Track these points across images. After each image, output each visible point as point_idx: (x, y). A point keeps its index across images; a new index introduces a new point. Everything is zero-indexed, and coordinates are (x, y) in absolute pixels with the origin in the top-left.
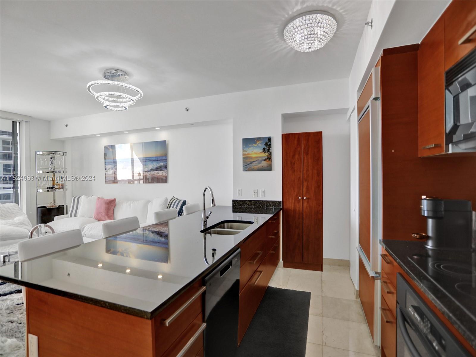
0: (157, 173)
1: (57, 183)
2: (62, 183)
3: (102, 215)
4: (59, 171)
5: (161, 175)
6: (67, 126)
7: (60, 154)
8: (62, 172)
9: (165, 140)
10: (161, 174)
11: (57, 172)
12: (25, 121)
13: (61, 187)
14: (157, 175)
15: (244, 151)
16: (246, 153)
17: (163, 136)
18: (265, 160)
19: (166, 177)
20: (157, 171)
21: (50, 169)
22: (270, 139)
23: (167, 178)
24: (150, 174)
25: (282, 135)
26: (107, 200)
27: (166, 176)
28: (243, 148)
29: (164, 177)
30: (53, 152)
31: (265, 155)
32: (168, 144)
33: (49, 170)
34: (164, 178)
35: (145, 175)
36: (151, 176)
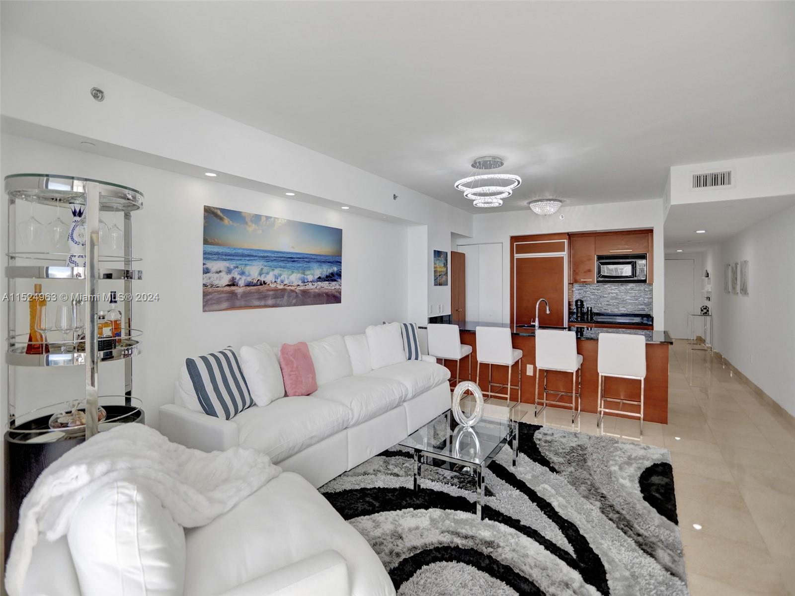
14: (327, 289)
15: (435, 264)
16: (435, 266)
18: (445, 275)
19: (340, 293)
22: (447, 253)
23: (341, 295)
24: (316, 288)
25: (452, 252)
27: (340, 290)
28: (434, 260)
29: (337, 292)
31: (444, 269)
34: (337, 294)
35: (308, 288)
36: (317, 291)
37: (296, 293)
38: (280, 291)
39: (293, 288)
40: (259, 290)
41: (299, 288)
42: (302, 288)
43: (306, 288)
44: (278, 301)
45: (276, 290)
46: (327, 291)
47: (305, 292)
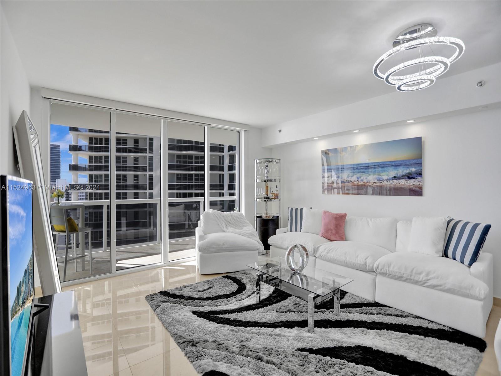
0: (403, 182)
1: (273, 192)
2: (278, 192)
3: (332, 233)
4: (274, 180)
5: (412, 186)
6: (280, 131)
7: (276, 161)
8: (277, 181)
9: (421, 136)
10: (411, 183)
11: (273, 180)
12: (245, 130)
13: (276, 197)
14: (403, 185)
17: (413, 132)
19: (421, 188)
20: (405, 180)
21: (265, 177)
23: (422, 190)
24: (392, 184)
26: (337, 214)
27: (420, 186)
29: (416, 187)
30: (270, 160)
32: (424, 142)
33: (265, 179)
34: (417, 189)
35: (383, 184)
36: (392, 186)
37: (373, 187)
38: (361, 186)
39: (370, 184)
40: (348, 185)
41: (375, 184)
42: (378, 184)
43: (382, 184)
44: (360, 191)
45: (358, 185)
46: (403, 186)
47: (381, 187)
